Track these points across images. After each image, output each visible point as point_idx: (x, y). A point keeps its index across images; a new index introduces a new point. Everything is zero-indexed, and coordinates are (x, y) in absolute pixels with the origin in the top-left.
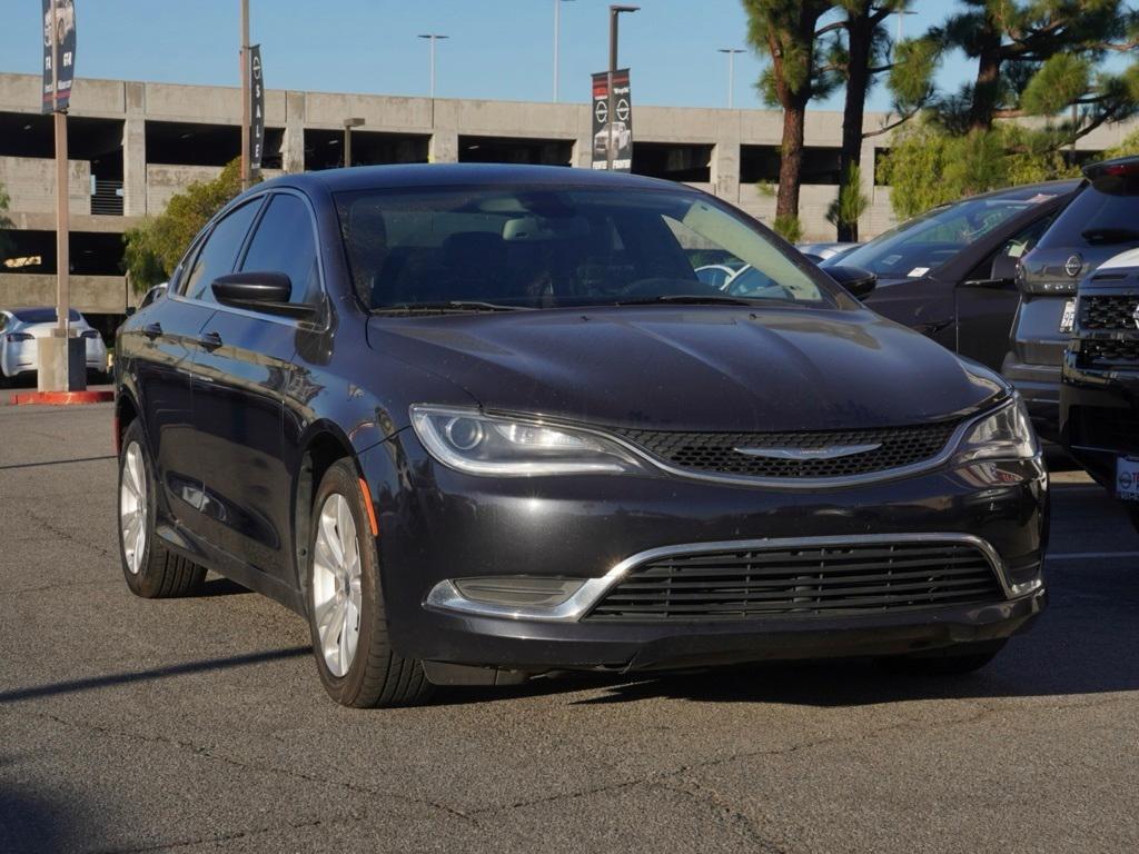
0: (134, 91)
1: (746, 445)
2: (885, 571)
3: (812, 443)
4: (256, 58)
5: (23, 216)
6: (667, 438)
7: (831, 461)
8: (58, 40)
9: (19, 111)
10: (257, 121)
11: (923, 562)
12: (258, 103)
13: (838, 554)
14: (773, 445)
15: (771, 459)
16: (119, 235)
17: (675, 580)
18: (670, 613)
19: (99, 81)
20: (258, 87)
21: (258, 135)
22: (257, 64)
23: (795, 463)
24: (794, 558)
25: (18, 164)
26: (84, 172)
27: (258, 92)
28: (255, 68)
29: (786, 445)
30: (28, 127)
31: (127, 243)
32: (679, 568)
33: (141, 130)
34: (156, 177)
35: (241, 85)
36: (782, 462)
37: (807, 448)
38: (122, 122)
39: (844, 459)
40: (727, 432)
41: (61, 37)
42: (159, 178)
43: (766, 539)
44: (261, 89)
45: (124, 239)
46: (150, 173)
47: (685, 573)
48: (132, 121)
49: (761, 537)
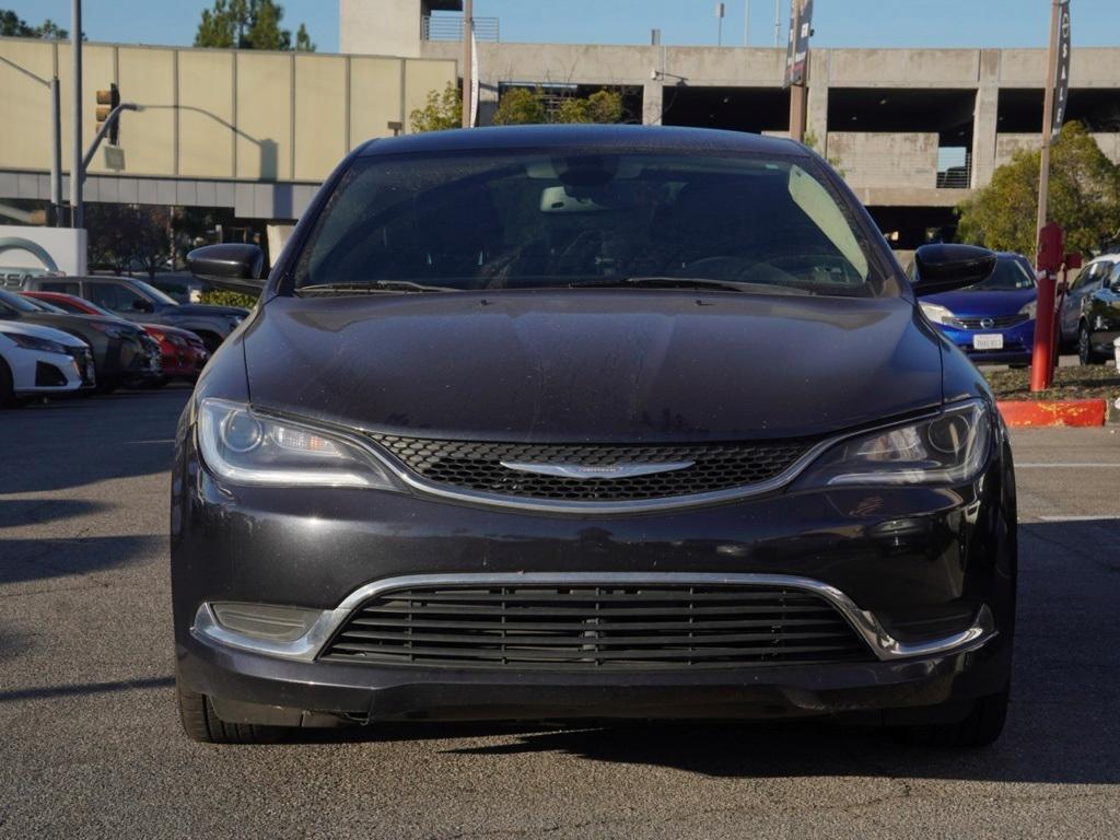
0: (990, 59)
1: (516, 458)
2: (685, 618)
3: (600, 459)
4: (1066, 15)
5: (867, 192)
6: (441, 447)
7: (621, 481)
8: (799, 12)
9: (872, 86)
10: (1062, 83)
11: (734, 610)
12: (1064, 62)
13: (619, 595)
14: (550, 460)
15: (543, 476)
16: (951, 208)
17: (416, 617)
18: (415, 656)
19: (954, 50)
20: (1065, 46)
21: (1061, 98)
22: (1066, 22)
23: (573, 482)
24: (564, 598)
25: (867, 140)
26: (932, 144)
27: (1065, 50)
28: (1064, 26)
29: (566, 460)
30: (883, 102)
31: (959, 217)
32: (424, 603)
33: (994, 98)
34: (1005, 147)
35: (1048, 46)
36: (555, 480)
37: (593, 464)
38: (972, 93)
39: (637, 479)
40: (513, 443)
41: (802, 8)
42: (1009, 148)
43: (520, 573)
44: (1068, 49)
45: (956, 212)
46: (1001, 143)
47: (431, 609)
48: (985, 90)
49: (514, 570)
